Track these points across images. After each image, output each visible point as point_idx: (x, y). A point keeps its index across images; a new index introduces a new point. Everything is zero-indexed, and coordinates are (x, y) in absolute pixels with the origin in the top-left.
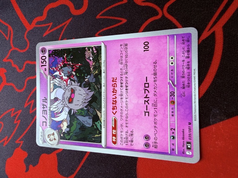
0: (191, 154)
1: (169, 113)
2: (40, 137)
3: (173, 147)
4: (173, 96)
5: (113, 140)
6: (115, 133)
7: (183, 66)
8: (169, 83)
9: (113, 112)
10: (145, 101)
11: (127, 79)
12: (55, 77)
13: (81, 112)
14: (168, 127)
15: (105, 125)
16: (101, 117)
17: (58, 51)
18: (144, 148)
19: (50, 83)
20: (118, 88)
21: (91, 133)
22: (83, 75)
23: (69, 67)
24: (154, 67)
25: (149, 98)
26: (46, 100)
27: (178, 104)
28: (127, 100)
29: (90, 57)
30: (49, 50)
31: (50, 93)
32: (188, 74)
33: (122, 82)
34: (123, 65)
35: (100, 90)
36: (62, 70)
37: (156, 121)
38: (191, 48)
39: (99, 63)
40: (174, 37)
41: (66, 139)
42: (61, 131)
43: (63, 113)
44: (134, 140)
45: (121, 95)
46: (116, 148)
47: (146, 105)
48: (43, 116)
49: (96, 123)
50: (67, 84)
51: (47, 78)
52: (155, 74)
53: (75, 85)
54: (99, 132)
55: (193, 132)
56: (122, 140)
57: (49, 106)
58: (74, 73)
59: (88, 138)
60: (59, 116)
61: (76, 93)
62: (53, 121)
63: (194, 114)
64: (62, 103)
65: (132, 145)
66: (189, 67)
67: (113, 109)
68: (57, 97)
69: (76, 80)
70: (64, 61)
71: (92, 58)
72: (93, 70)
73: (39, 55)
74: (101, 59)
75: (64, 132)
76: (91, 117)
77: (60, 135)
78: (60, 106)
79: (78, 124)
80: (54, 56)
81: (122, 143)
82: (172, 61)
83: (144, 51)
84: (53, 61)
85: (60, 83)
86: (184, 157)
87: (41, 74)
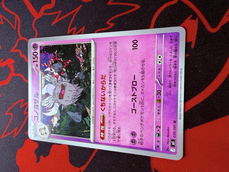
0: (175, 151)
1: (155, 111)
2: (32, 131)
3: (158, 144)
4: (160, 94)
5: (101, 136)
6: (103, 129)
7: (170, 65)
8: (156, 82)
9: (101, 109)
10: (132, 99)
11: (115, 77)
12: (46, 73)
13: (71, 108)
14: (154, 124)
15: (94, 121)
16: (90, 113)
17: (49, 47)
18: (131, 144)
19: (42, 79)
20: (107, 86)
21: (80, 129)
22: (73, 72)
23: (60, 63)
24: (142, 66)
25: (136, 96)
26: (38, 95)
27: (164, 103)
28: (115, 97)
29: (80, 54)
30: (40, 46)
31: (42, 88)
32: (175, 73)
33: (110, 80)
34: (112, 63)
35: (89, 86)
36: (53, 66)
37: (143, 119)
38: (179, 47)
39: (89, 60)
40: (163, 36)
41: (57, 134)
42: (52, 126)
43: (54, 108)
44: (121, 136)
45: (110, 92)
46: (104, 143)
47: (133, 103)
48: (34, 111)
49: (85, 119)
50: (58, 80)
51: (39, 74)
52: (143, 72)
53: (66, 82)
54: (88, 128)
55: (177, 130)
56: (109, 136)
57: (40, 101)
58: (64, 70)
59: (78, 133)
60: (50, 111)
61: (66, 89)
62: (44, 115)
63: (179, 113)
64: (52, 98)
65: (119, 141)
66: (176, 67)
67: (102, 106)
68: (48, 92)
69: (66, 76)
70: (55, 58)
71: (82, 55)
72: (82, 67)
73: (31, 50)
74: (91, 56)
75: (54, 127)
76: (80, 113)
77: (51, 130)
78: (51, 102)
79: (67, 120)
80: (45, 52)
81: (109, 139)
82: (159, 60)
83: (133, 49)
84: (45, 56)
85: (51, 79)
86: (168, 154)
87: (33, 69)
